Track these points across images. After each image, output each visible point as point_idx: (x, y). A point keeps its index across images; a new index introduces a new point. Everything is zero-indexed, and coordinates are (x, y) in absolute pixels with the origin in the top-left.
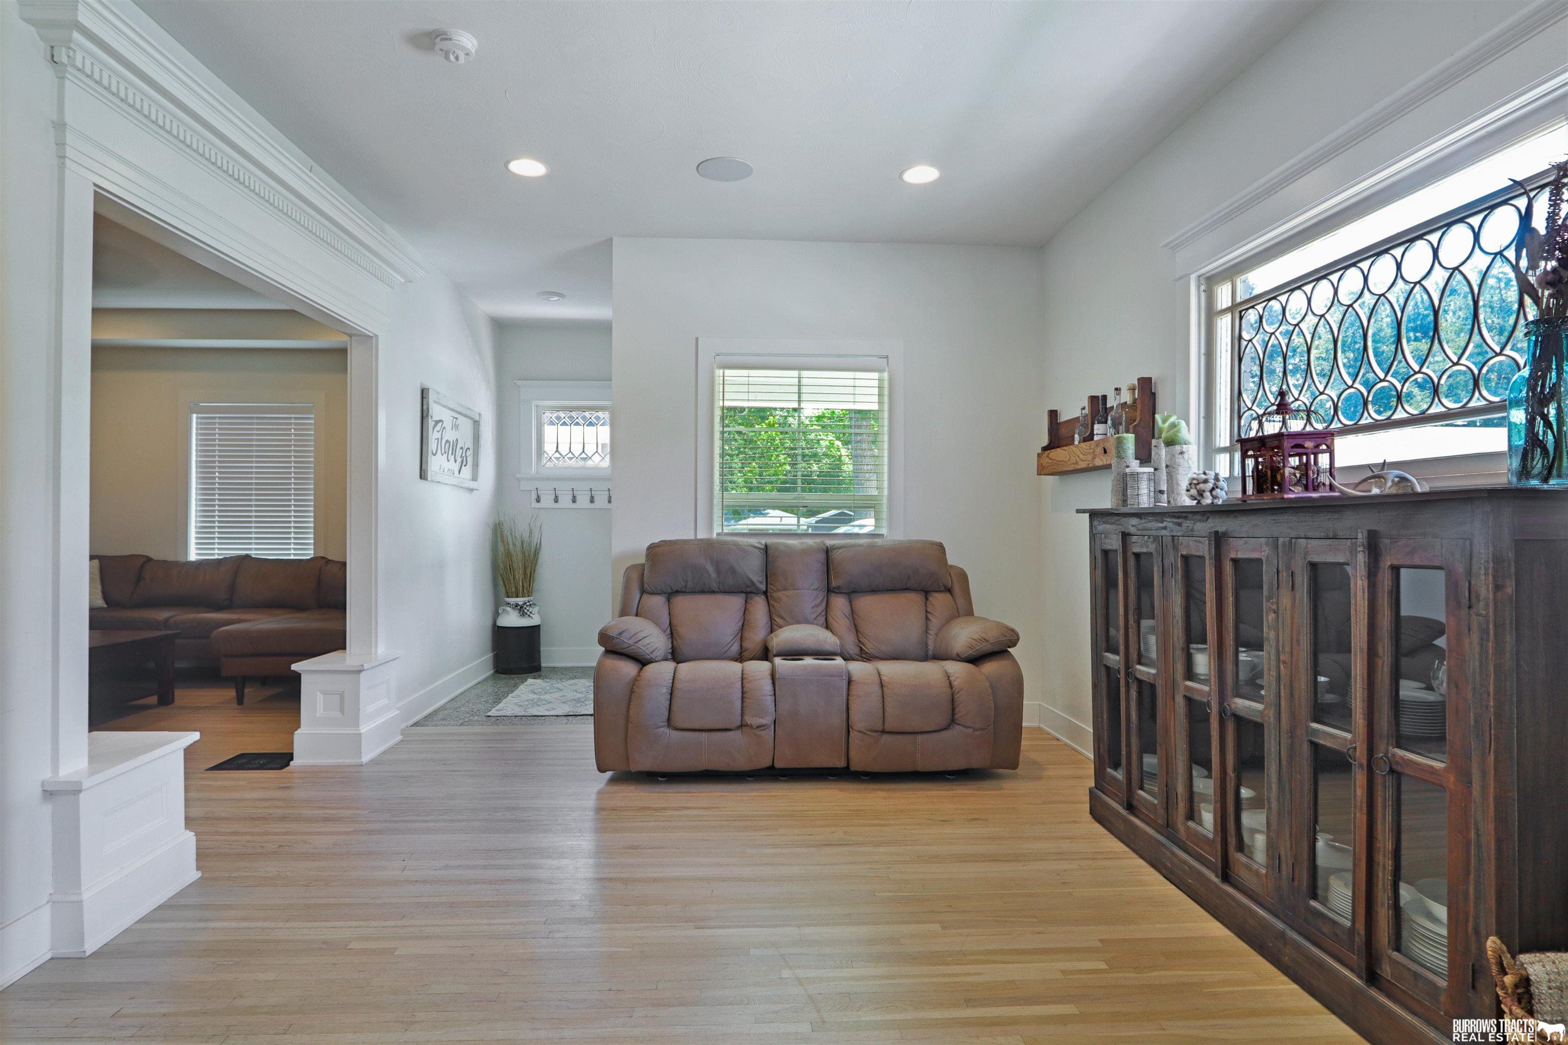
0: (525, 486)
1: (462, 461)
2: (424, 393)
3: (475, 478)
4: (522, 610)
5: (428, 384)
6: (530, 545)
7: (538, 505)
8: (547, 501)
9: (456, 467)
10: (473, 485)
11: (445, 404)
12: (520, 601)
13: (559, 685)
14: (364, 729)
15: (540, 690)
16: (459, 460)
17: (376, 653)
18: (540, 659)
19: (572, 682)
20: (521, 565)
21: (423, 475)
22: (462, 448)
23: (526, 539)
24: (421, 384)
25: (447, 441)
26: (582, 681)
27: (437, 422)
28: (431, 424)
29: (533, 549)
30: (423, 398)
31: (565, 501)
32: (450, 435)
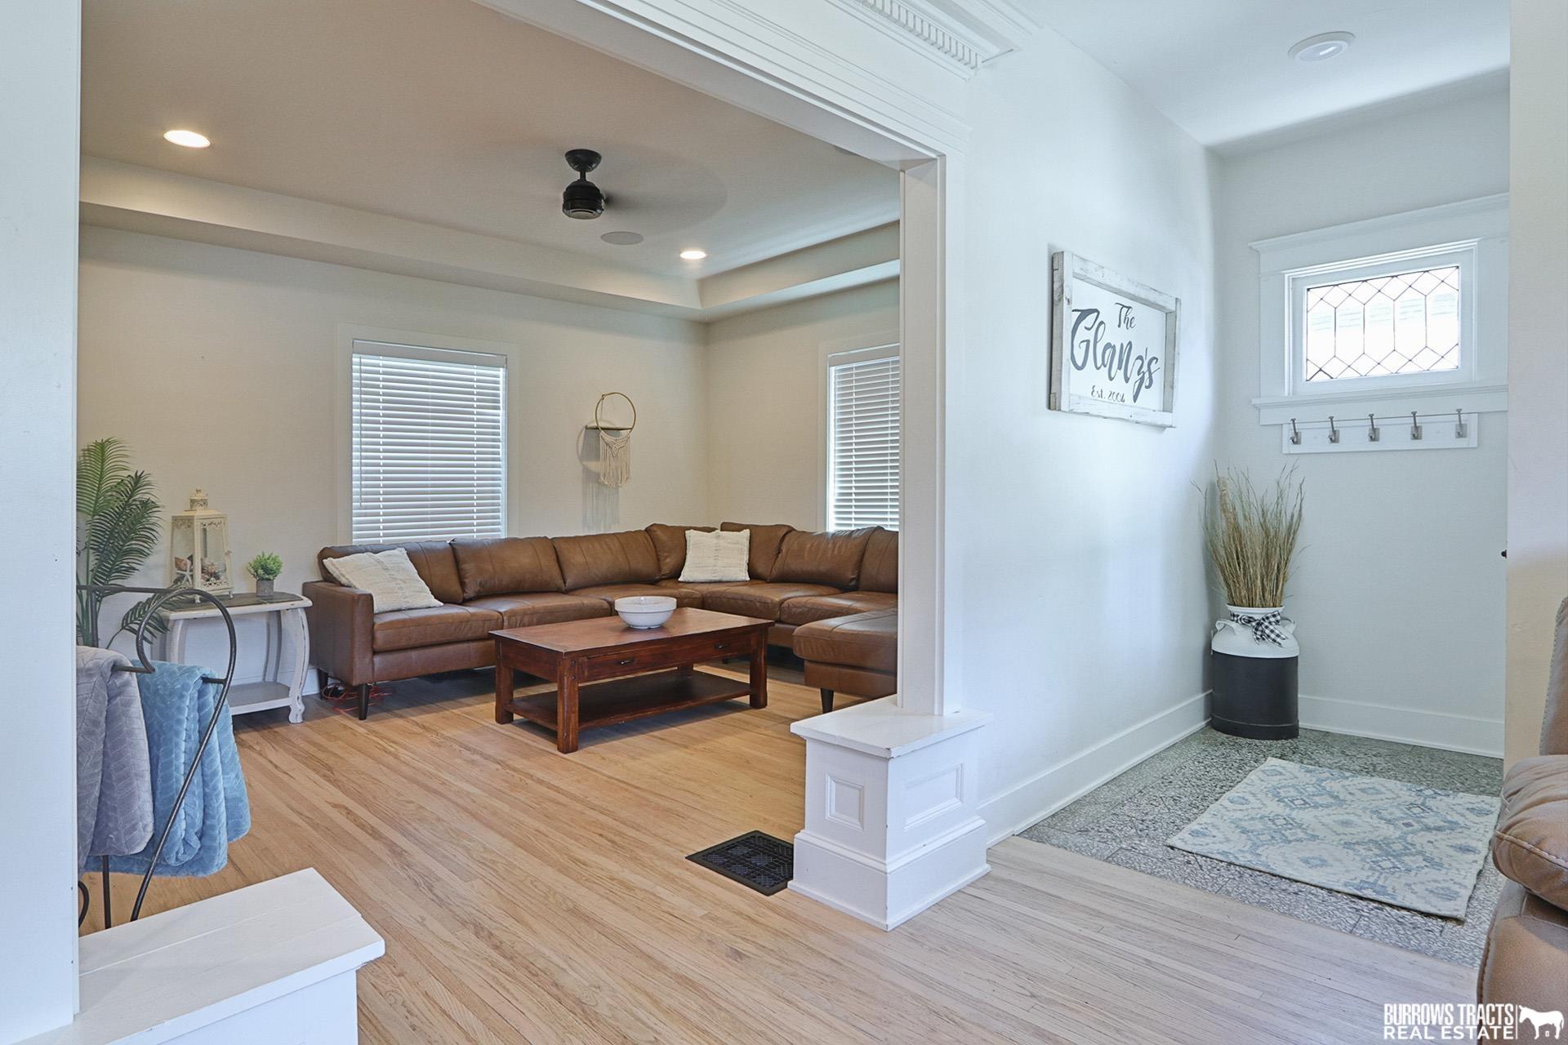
0: (1268, 417)
1: (1142, 380)
2: (1055, 262)
3: (1167, 407)
4: (1259, 628)
5: (1060, 245)
6: (1278, 515)
7: (1296, 449)
8: (1315, 439)
9: (1128, 390)
10: (1166, 419)
11: (1100, 279)
12: (1257, 613)
13: (1335, 786)
14: (894, 863)
15: (1293, 793)
16: (1134, 378)
17: (941, 715)
18: (1297, 716)
19: (1365, 781)
20: (1258, 551)
21: (1052, 403)
22: (1140, 358)
23: (1271, 507)
24: (1050, 247)
25: (1108, 346)
26: (1391, 784)
27: (1085, 314)
28: (1069, 318)
29: (1285, 525)
30: (1053, 270)
31: (1354, 438)
32: (1113, 335)
